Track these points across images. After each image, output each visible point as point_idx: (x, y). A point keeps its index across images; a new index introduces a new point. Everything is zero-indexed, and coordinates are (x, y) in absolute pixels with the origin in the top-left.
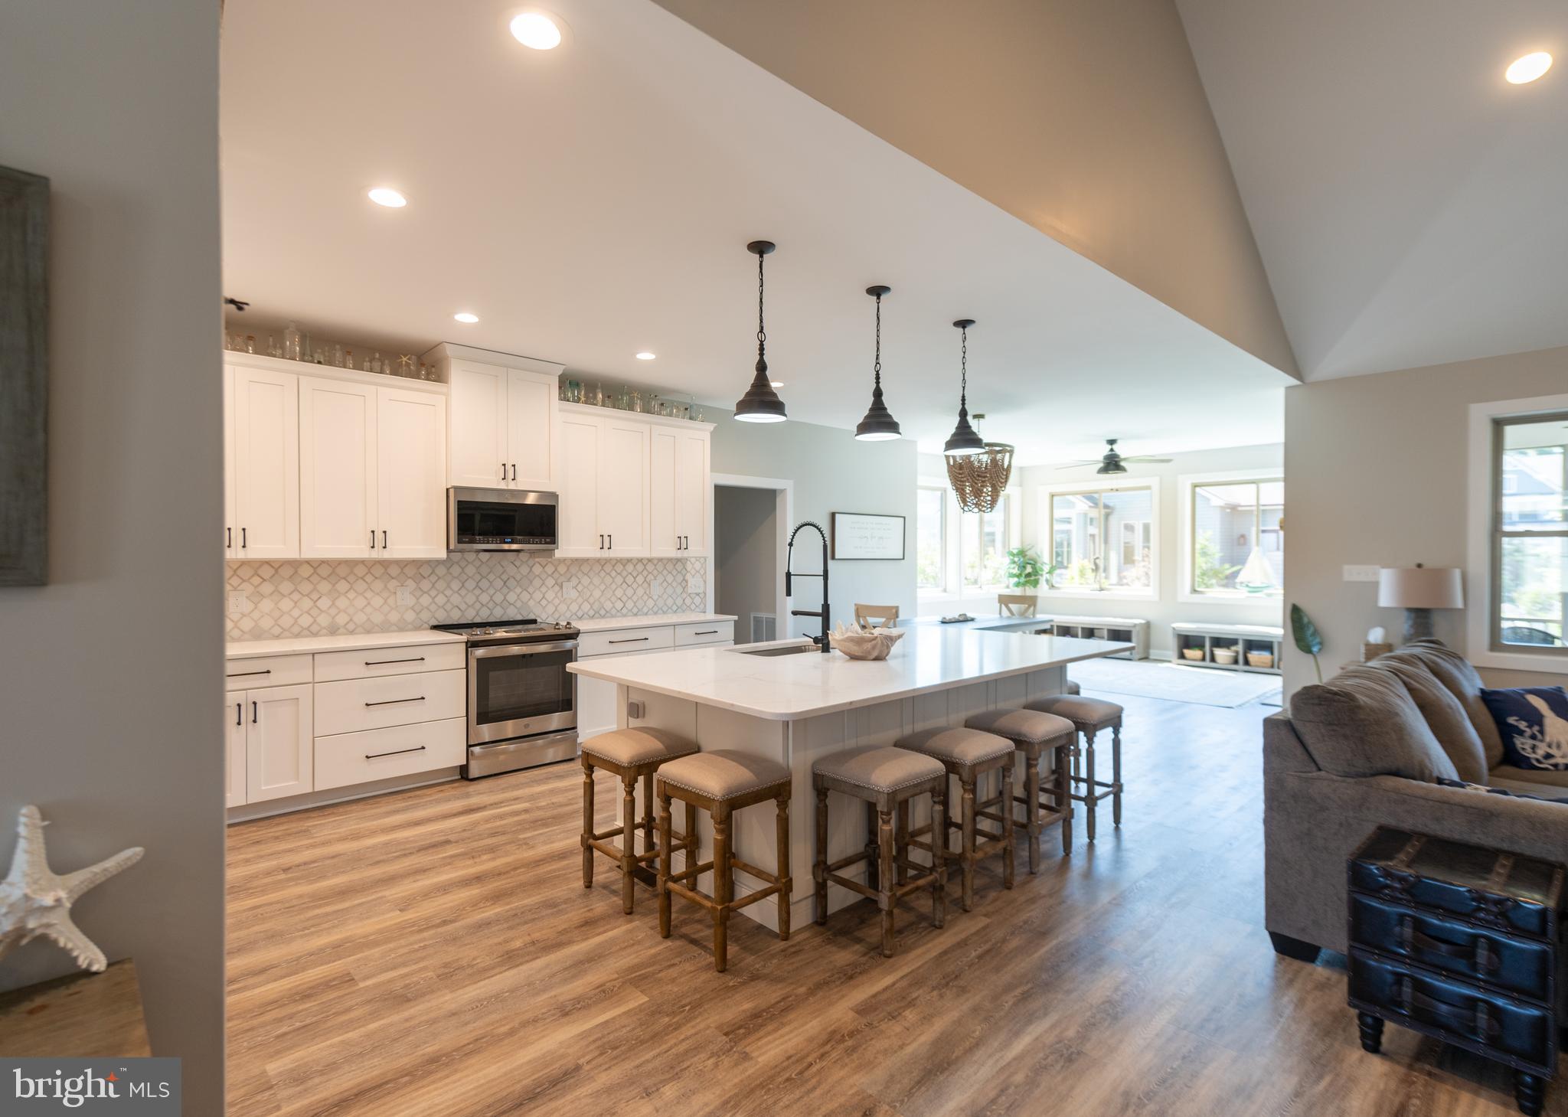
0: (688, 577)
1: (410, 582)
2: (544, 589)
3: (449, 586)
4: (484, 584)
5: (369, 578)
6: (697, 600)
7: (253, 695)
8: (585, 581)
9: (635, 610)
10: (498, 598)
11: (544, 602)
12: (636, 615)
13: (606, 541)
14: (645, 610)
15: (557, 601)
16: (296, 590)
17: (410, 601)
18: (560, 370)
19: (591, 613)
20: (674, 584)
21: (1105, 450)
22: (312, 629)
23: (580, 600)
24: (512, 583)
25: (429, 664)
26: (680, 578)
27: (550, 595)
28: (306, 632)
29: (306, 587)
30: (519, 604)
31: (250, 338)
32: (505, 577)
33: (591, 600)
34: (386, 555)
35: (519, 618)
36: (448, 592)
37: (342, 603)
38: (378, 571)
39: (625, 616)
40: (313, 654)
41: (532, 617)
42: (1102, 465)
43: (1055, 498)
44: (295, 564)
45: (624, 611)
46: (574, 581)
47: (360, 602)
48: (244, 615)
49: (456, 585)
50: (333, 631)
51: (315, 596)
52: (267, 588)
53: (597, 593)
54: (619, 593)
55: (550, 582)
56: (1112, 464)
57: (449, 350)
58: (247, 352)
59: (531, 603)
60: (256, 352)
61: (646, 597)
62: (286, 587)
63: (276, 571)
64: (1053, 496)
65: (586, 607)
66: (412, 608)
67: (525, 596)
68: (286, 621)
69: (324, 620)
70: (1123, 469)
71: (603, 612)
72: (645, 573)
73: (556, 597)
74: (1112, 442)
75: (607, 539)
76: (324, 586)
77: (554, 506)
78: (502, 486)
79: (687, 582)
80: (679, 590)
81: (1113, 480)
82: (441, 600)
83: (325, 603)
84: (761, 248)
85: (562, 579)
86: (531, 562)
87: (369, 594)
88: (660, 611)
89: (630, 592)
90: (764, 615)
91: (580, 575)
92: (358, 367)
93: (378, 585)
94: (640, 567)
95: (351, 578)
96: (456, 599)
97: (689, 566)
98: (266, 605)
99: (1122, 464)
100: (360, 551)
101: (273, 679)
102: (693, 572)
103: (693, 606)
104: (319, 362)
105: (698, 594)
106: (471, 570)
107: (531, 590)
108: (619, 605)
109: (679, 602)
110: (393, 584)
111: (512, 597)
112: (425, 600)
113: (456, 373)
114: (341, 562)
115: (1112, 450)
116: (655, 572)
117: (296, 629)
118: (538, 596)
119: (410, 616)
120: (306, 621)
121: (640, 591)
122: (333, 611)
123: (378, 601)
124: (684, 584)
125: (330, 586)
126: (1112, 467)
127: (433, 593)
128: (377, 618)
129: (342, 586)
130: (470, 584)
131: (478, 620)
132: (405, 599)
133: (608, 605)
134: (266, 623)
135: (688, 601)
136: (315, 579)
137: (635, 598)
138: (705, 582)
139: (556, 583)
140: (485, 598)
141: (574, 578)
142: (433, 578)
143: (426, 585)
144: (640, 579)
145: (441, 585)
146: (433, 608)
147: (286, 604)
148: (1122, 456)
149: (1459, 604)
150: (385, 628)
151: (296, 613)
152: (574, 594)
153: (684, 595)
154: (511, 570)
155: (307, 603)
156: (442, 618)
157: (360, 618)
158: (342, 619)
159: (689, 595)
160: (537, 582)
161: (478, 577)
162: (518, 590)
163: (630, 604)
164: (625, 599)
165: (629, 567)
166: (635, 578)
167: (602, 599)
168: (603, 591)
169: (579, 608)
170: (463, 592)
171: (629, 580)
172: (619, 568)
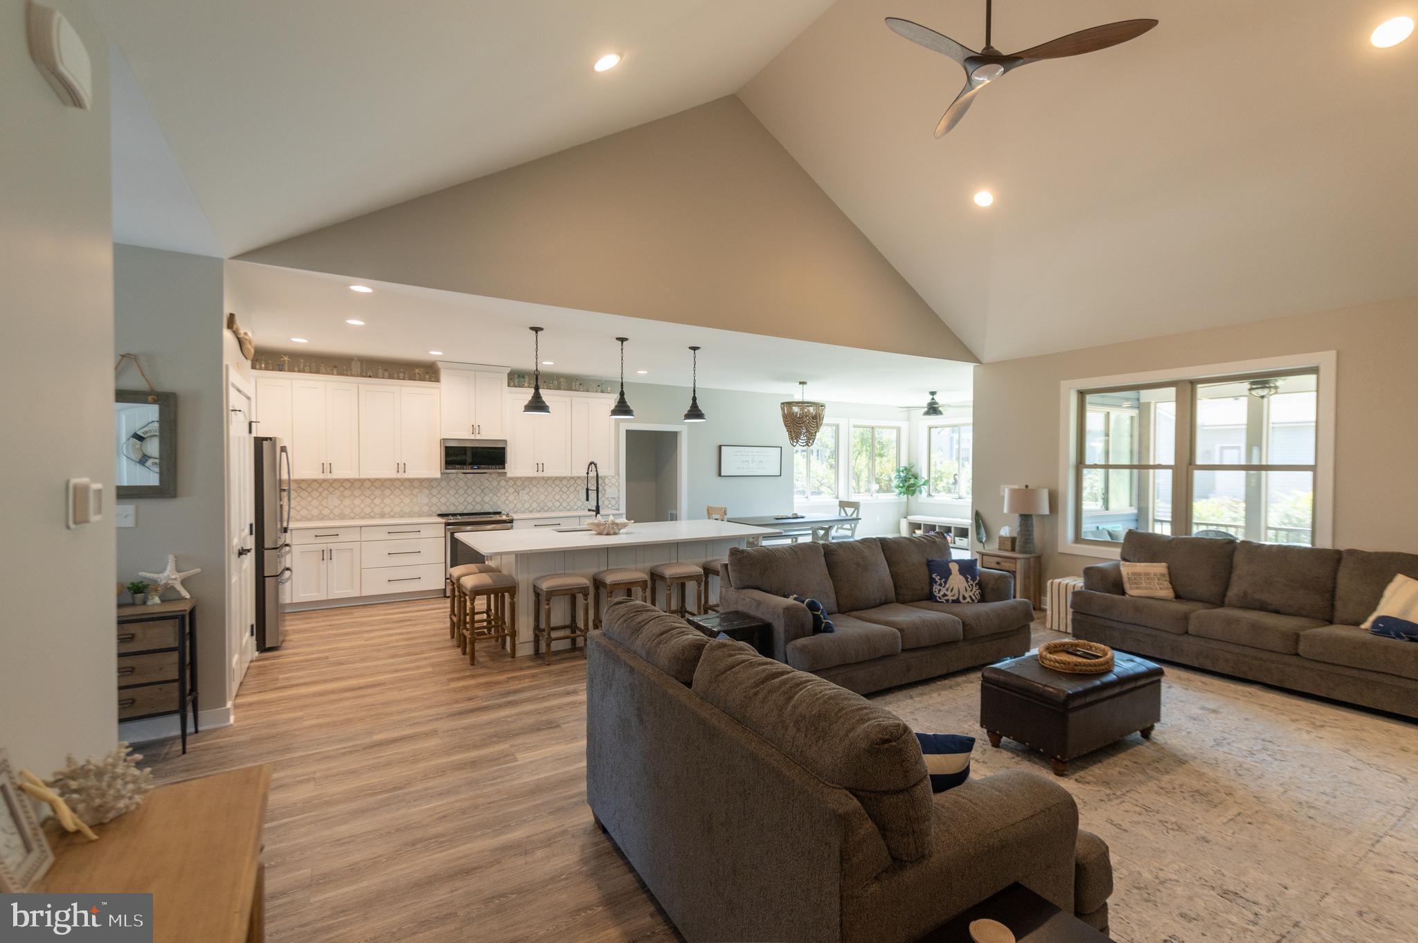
0: (606, 488)
1: (426, 490)
2: (507, 494)
3: (448, 492)
4: (470, 491)
5: (402, 488)
6: (613, 502)
7: (330, 546)
8: (535, 490)
9: (568, 508)
10: (478, 499)
11: (507, 502)
12: (569, 510)
13: (540, 467)
14: (575, 507)
15: (515, 502)
16: (362, 494)
17: (426, 500)
18: (508, 370)
19: (539, 509)
21: (928, 399)
22: (371, 514)
23: (530, 501)
24: (487, 491)
25: (423, 534)
27: (511, 498)
28: (368, 516)
29: (368, 493)
30: (491, 503)
31: (335, 367)
32: (482, 487)
33: (539, 501)
34: (406, 476)
35: (491, 511)
36: (448, 496)
37: (387, 501)
38: (407, 484)
39: (561, 511)
40: (361, 527)
41: (499, 510)
42: (926, 409)
43: (932, 429)
44: (362, 481)
45: (561, 507)
46: (527, 490)
47: (397, 501)
48: (335, 507)
49: (452, 492)
50: (382, 516)
51: (373, 497)
52: (347, 493)
53: (542, 497)
54: (557, 497)
55: (511, 490)
56: (933, 409)
57: (440, 365)
58: (333, 374)
59: (499, 502)
60: (338, 374)
61: (575, 500)
62: (357, 492)
63: (352, 484)
64: (930, 428)
65: (535, 505)
66: (427, 504)
67: (495, 499)
68: (357, 510)
69: (377, 510)
70: (941, 413)
71: (545, 508)
72: (575, 485)
73: (515, 499)
74: (933, 393)
75: (540, 466)
76: (378, 492)
77: (504, 448)
78: (472, 437)
79: (605, 490)
81: (933, 420)
82: (443, 500)
83: (377, 501)
84: (537, 330)
85: (519, 488)
86: (499, 479)
87: (402, 497)
89: (565, 496)
90: (674, 512)
91: (531, 486)
92: (391, 377)
93: (407, 492)
94: (572, 482)
95: (392, 488)
96: (452, 500)
98: (347, 502)
99: (940, 409)
100: (392, 474)
101: (340, 538)
102: (610, 484)
103: (610, 506)
104: (370, 377)
106: (461, 483)
107: (499, 495)
108: (557, 504)
110: (415, 491)
111: (487, 499)
112: (434, 500)
113: (443, 376)
114: (386, 480)
115: (933, 399)
117: (363, 514)
118: (503, 498)
119: (426, 509)
120: (367, 510)
121: (572, 496)
122: (382, 506)
123: (407, 501)
124: (603, 492)
125: (380, 492)
126: (931, 411)
127: (439, 496)
128: (407, 510)
129: (387, 492)
130: (461, 491)
131: (465, 512)
132: (423, 498)
133: (550, 504)
134: (347, 511)
135: (606, 502)
136: (373, 488)
138: (619, 491)
139: (515, 491)
140: (470, 499)
141: (527, 488)
142: (439, 488)
143: (435, 492)
144: (572, 489)
145: (443, 492)
146: (439, 504)
147: (357, 501)
148: (940, 403)
149: (1046, 511)
150: (410, 515)
151: (362, 506)
152: (526, 497)
153: (603, 499)
154: (486, 483)
155: (368, 501)
156: (444, 510)
157: (397, 509)
158: (387, 510)
159: (607, 499)
160: (503, 490)
161: (466, 488)
162: (491, 495)
163: (565, 504)
164: (561, 500)
165: (565, 482)
166: (568, 488)
167: (546, 501)
168: (546, 496)
169: (531, 505)
170: (457, 496)
171: (565, 489)
172: (557, 482)
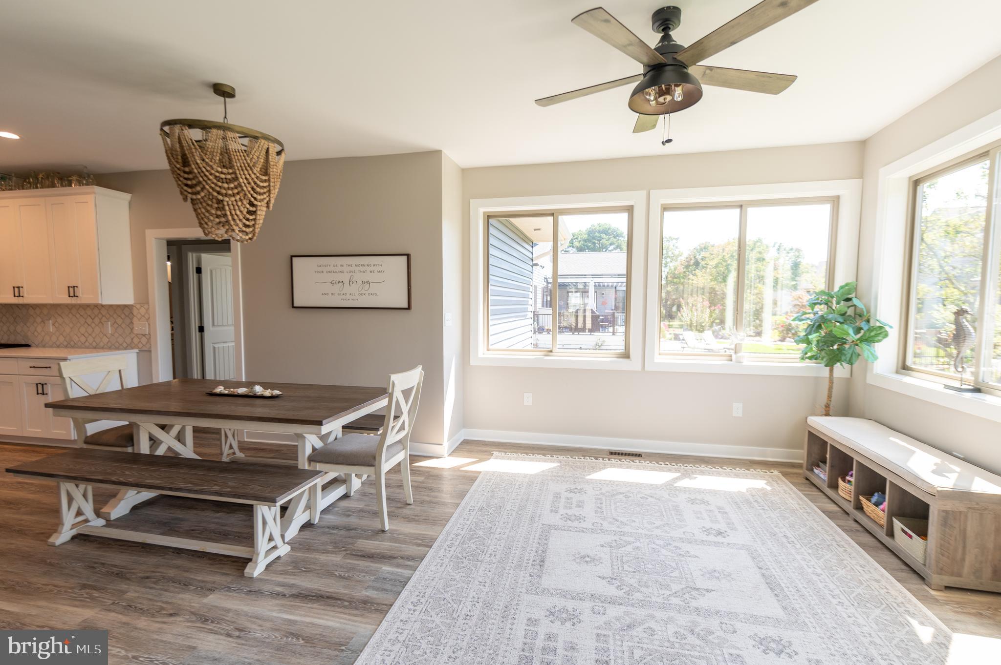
0: (135, 320)
8: (59, 320)
9: (94, 344)
11: (36, 333)
14: (101, 344)
19: (65, 343)
20: (123, 325)
26: (128, 321)
27: (39, 328)
30: (23, 333)
35: (23, 343)
41: (30, 343)
45: (87, 344)
53: (66, 330)
54: (83, 330)
59: (29, 333)
61: (101, 336)
65: (61, 339)
67: (26, 329)
71: (73, 344)
72: (101, 317)
79: (133, 324)
80: (128, 331)
88: (113, 347)
89: (90, 330)
91: (54, 315)
94: (96, 311)
97: (135, 312)
102: (139, 316)
105: (144, 335)
107: (29, 324)
108: (83, 339)
109: (128, 340)
116: (108, 316)
121: (97, 330)
124: (131, 326)
133: (76, 339)
135: (136, 340)
137: (94, 335)
139: (42, 322)
141: (52, 318)
144: (97, 320)
152: (52, 329)
153: (132, 336)
159: (137, 335)
160: (31, 320)
162: (22, 324)
163: (90, 339)
164: (86, 335)
166: (93, 320)
167: (71, 334)
168: (72, 328)
169: (57, 339)
171: (89, 320)
172: (82, 312)
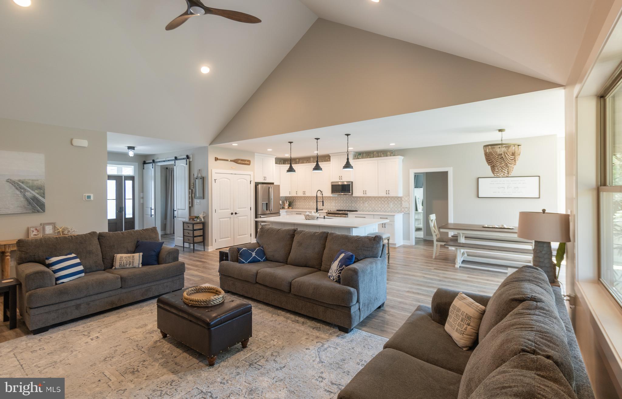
0: (403, 202)
1: (334, 201)
2: (360, 204)
4: (347, 202)
8: (370, 202)
9: (384, 211)
10: (350, 205)
14: (388, 211)
17: (334, 204)
19: (372, 210)
20: (398, 204)
23: (369, 207)
24: (353, 202)
26: (400, 202)
27: (361, 205)
32: (351, 200)
35: (354, 210)
39: (381, 212)
54: (380, 206)
55: (361, 202)
57: (330, 155)
59: (357, 207)
61: (388, 208)
65: (370, 209)
66: (334, 206)
71: (375, 210)
72: (388, 201)
78: (340, 181)
80: (400, 206)
88: (393, 212)
89: (383, 206)
96: (342, 205)
97: (403, 199)
102: (405, 201)
105: (407, 208)
106: (345, 199)
107: (357, 204)
108: (380, 209)
109: (400, 209)
110: (331, 201)
111: (353, 205)
112: (337, 205)
118: (359, 205)
121: (386, 206)
124: (401, 204)
130: (345, 202)
133: (377, 209)
135: (403, 210)
137: (385, 207)
138: (409, 204)
139: (363, 202)
140: (347, 205)
141: (367, 201)
144: (386, 202)
145: (339, 202)
152: (367, 205)
153: (401, 208)
159: (403, 208)
160: (358, 202)
163: (383, 209)
164: (381, 207)
165: (383, 199)
166: (384, 202)
167: (375, 207)
168: (375, 205)
169: (369, 209)
170: (343, 203)
171: (383, 202)
172: (380, 199)
